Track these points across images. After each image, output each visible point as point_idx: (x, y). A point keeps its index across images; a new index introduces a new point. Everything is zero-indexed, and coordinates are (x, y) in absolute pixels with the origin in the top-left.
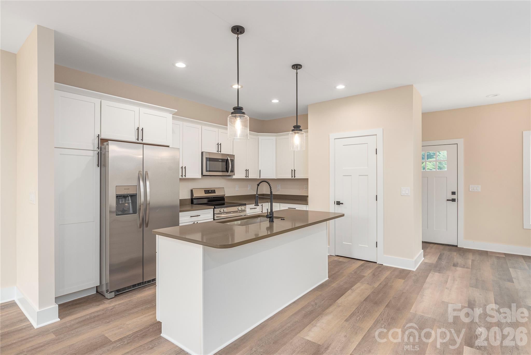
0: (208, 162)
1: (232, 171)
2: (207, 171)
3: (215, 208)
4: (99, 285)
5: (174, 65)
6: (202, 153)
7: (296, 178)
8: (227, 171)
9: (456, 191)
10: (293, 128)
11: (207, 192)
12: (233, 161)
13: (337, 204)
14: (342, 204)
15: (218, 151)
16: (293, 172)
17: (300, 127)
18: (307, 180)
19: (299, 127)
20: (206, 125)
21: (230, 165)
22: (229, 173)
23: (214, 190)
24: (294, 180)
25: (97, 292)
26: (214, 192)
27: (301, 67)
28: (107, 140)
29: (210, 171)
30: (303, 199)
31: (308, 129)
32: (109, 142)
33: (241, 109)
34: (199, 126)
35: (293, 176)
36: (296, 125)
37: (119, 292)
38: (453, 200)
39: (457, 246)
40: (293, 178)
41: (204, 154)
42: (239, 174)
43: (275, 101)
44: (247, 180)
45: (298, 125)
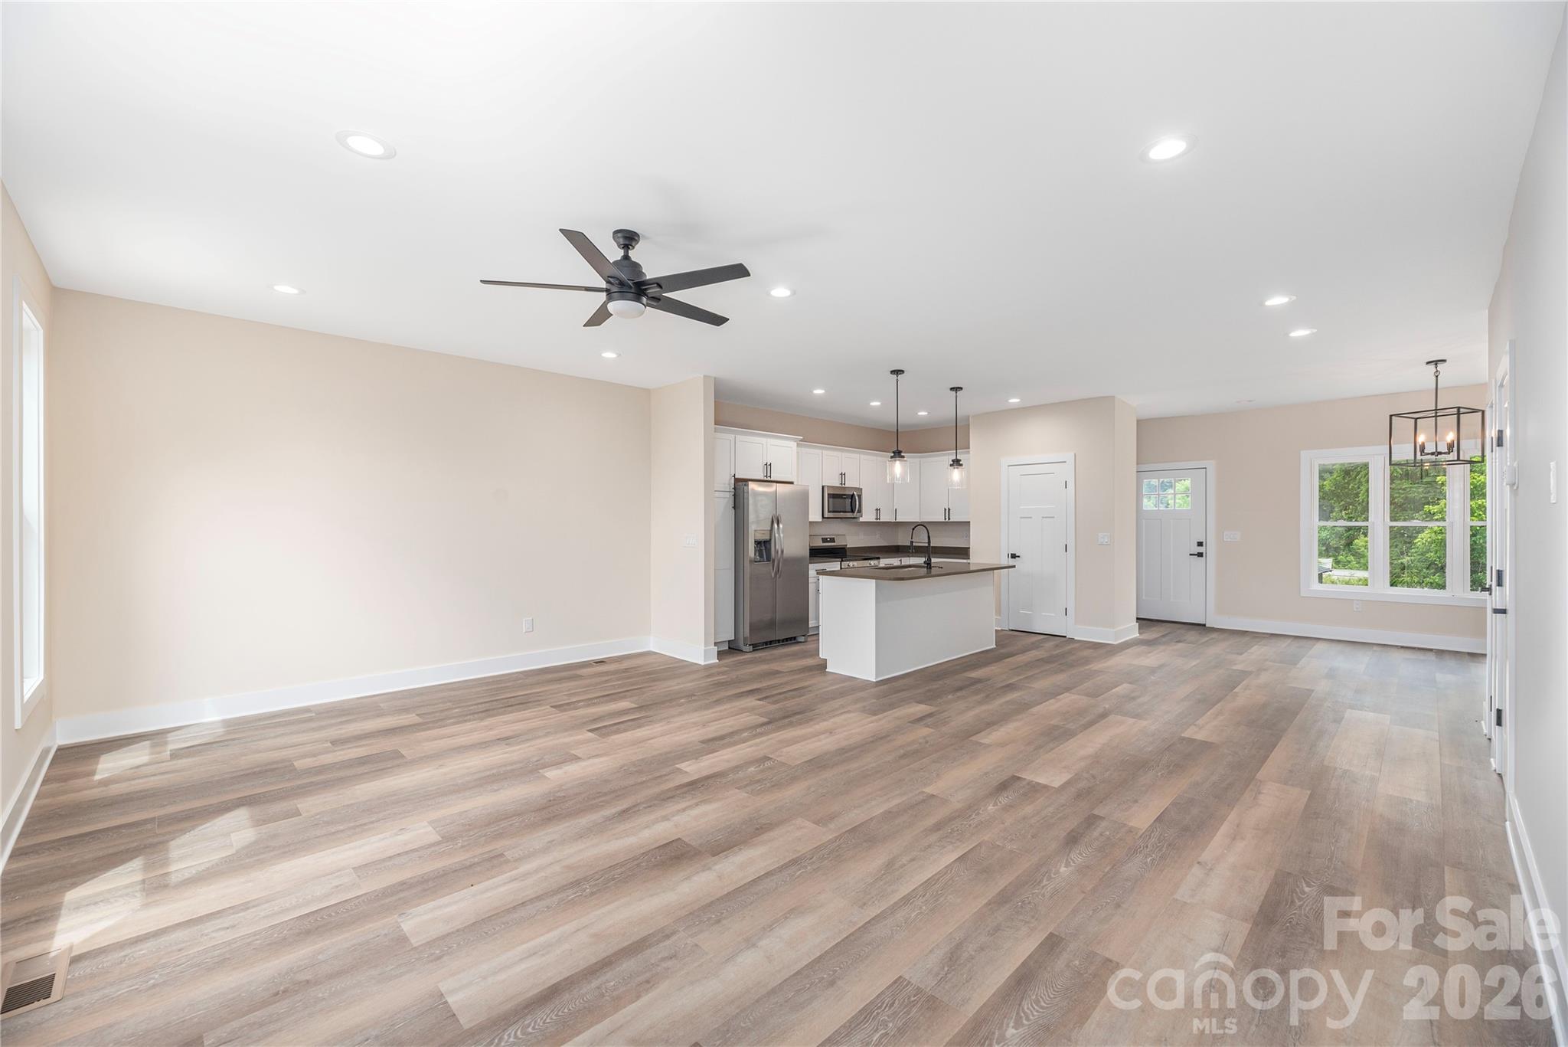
0: (831, 500)
1: (860, 511)
2: (829, 512)
3: (842, 561)
4: (733, 638)
5: (812, 392)
6: (823, 487)
7: (951, 520)
8: (853, 511)
9: (1203, 540)
10: (952, 463)
11: (824, 540)
12: (860, 497)
13: (1012, 557)
14: (1019, 557)
15: (841, 484)
16: (947, 511)
18: (969, 522)
19: (960, 460)
20: (827, 449)
21: (857, 503)
22: (855, 515)
23: (834, 538)
24: (947, 524)
25: (729, 648)
26: (832, 540)
27: (963, 390)
28: (746, 481)
29: (834, 512)
30: (963, 552)
31: (969, 448)
32: (750, 483)
33: (900, 452)
34: (819, 451)
35: (947, 517)
36: (955, 458)
37: (756, 647)
38: (1200, 555)
39: (1204, 625)
40: (947, 520)
41: (826, 489)
42: (868, 516)
43: (923, 413)
44: (878, 525)
45: (957, 457)
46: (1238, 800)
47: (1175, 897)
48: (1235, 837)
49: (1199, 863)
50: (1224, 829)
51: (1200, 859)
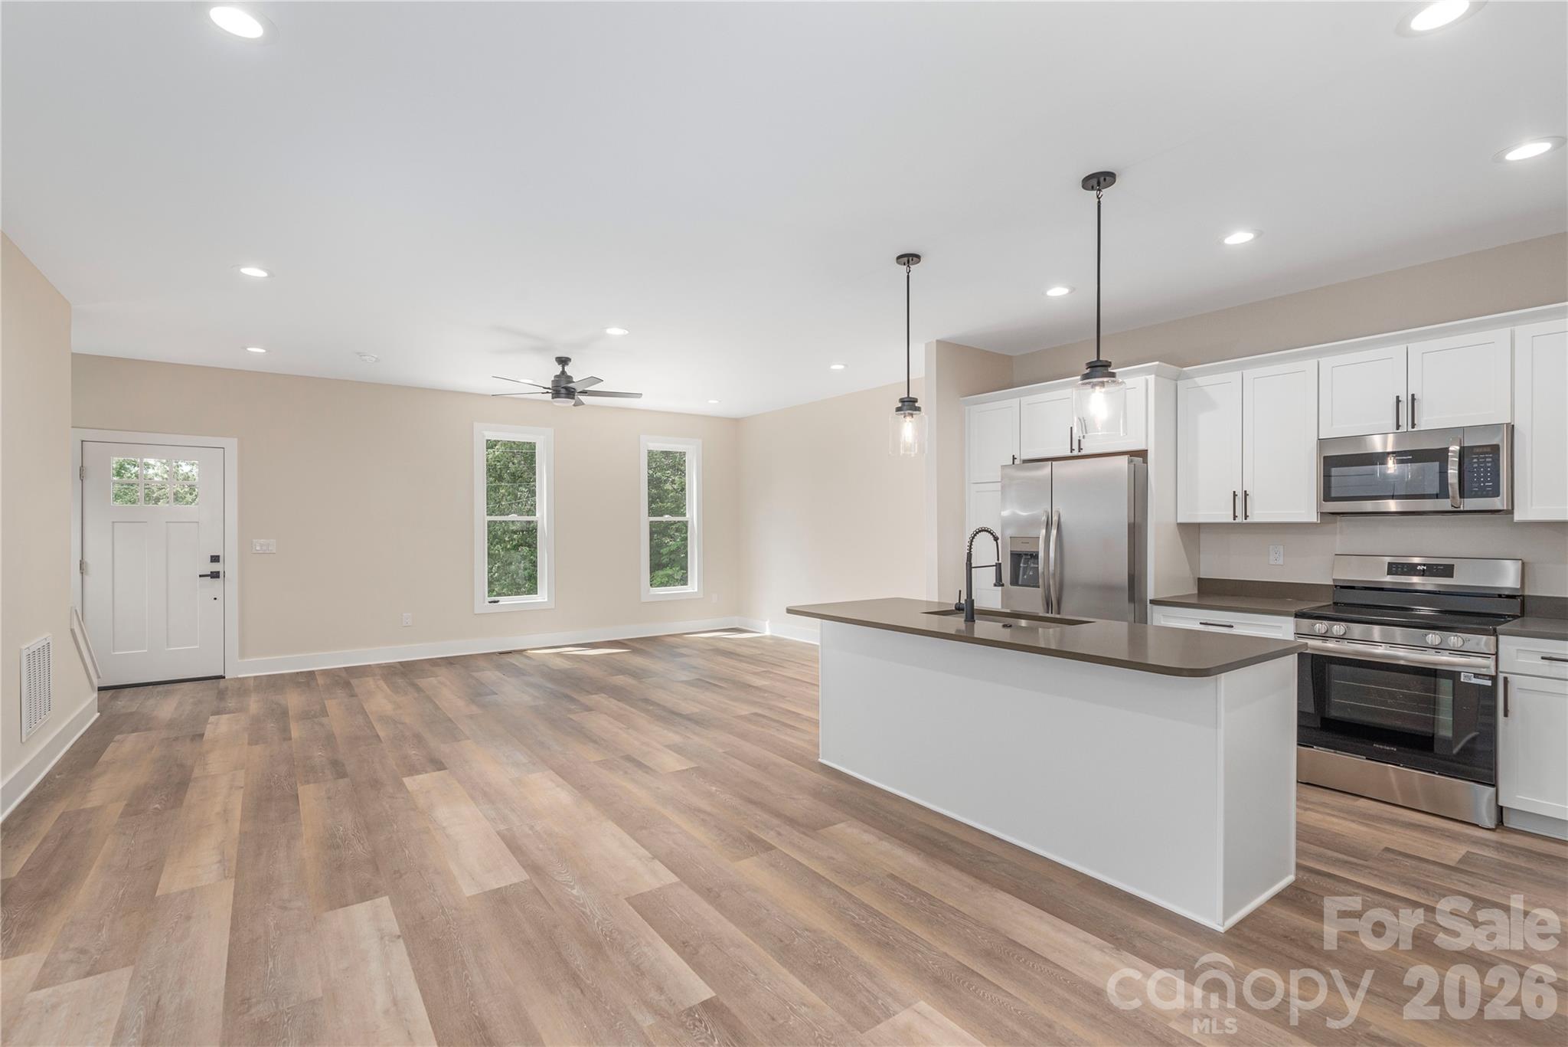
2: (1328, 498)
10: (1088, 371)
17: (1110, 366)
19: (1107, 365)
26: (1447, 571)
27: (1112, 179)
36: (1096, 359)
45: (1101, 359)
46: (240, 842)
47: (244, 771)
48: (226, 813)
49: (242, 787)
50: (238, 813)
51: (242, 790)
